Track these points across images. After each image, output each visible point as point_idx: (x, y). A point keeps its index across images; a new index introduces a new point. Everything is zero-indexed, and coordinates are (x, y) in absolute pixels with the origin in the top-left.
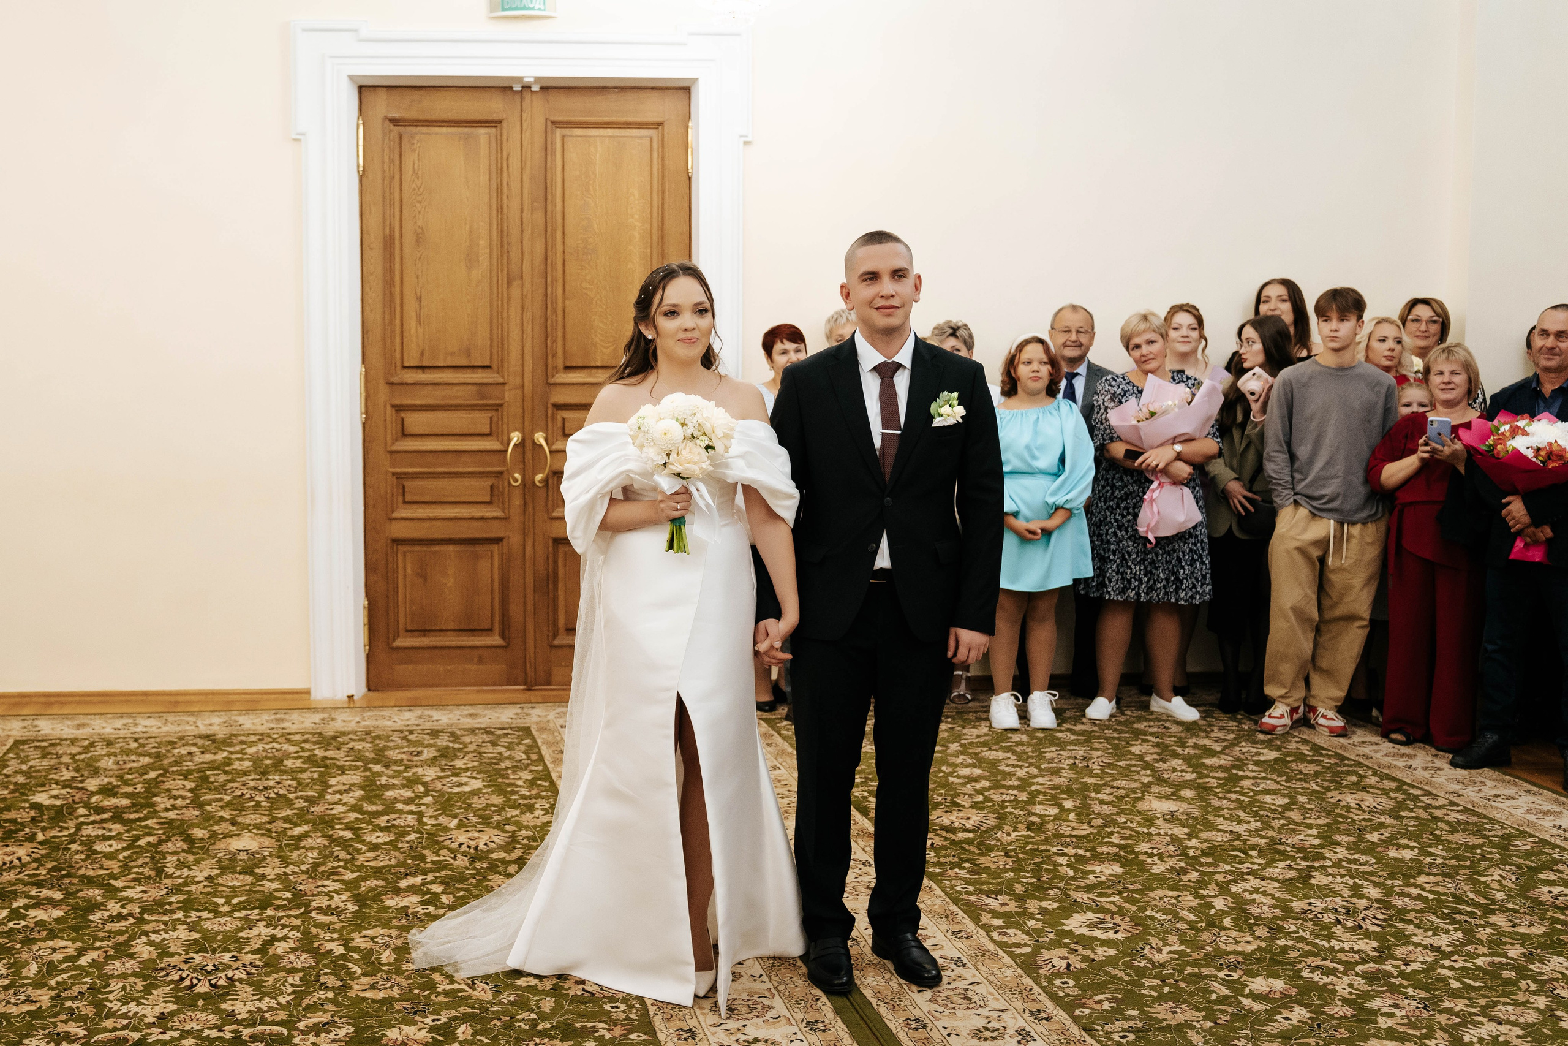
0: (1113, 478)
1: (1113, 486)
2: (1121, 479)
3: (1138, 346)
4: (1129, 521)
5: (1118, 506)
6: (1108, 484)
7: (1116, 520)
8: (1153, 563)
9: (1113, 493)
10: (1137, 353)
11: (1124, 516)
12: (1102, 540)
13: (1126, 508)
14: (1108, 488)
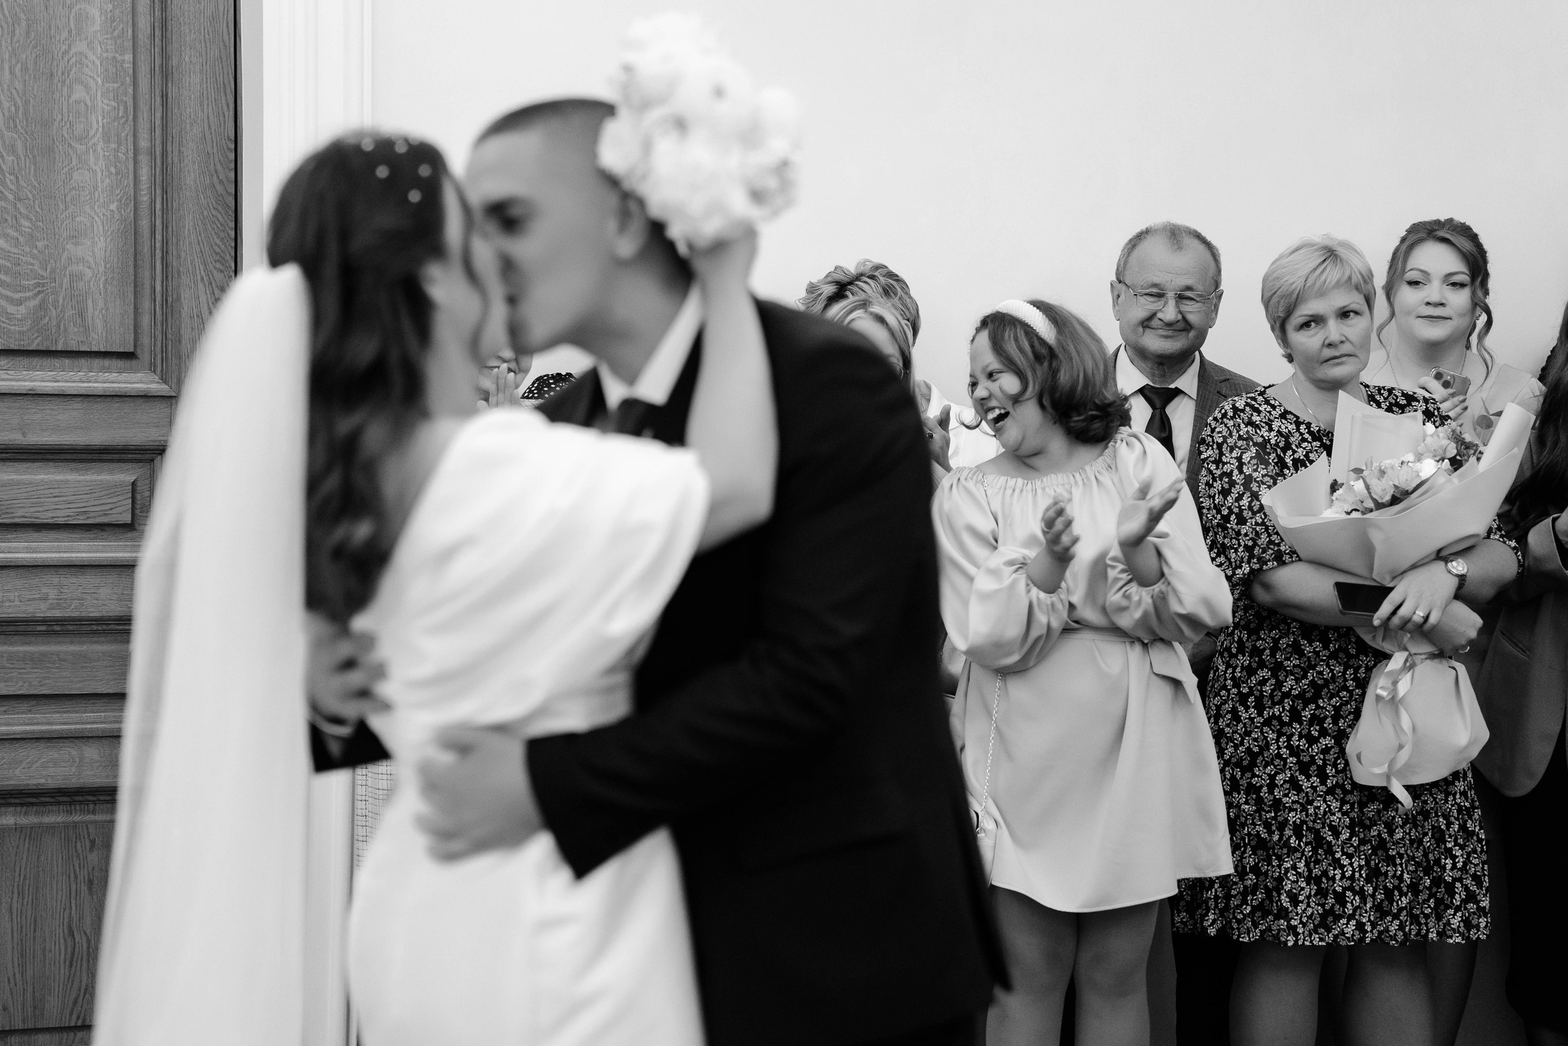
0: (1274, 650)
1: (1277, 668)
2: (1297, 649)
3: (1315, 321)
4: (1326, 751)
5: (1295, 716)
6: (1262, 665)
7: (1294, 751)
8: (1382, 845)
9: (1279, 685)
10: (1309, 341)
11: (1312, 740)
12: (1259, 801)
13: (1315, 719)
14: (1264, 673)
